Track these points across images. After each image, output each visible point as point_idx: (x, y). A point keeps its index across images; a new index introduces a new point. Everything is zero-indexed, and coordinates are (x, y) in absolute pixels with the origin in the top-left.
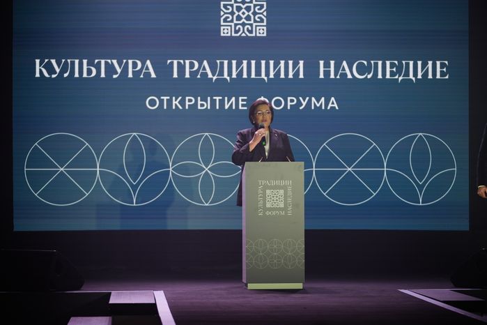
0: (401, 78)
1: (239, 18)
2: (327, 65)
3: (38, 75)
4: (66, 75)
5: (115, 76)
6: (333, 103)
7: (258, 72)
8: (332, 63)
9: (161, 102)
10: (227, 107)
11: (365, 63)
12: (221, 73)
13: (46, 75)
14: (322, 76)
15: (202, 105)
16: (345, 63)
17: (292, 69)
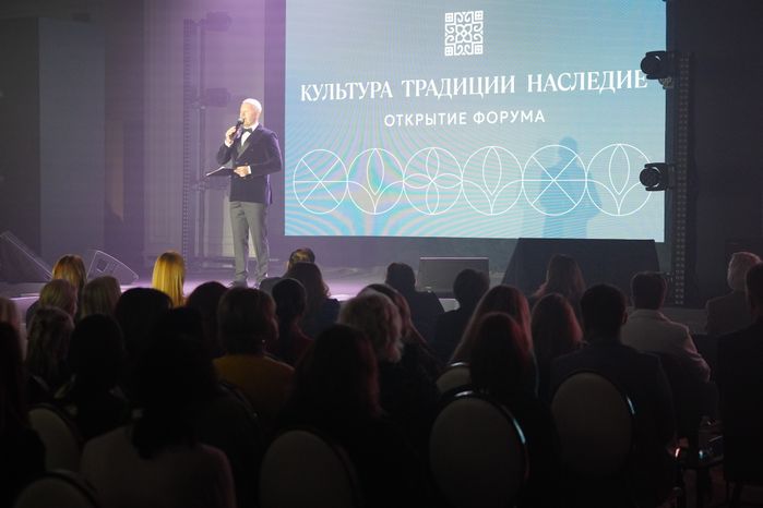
0: (602, 89)
1: (460, 38)
2: (535, 79)
3: (303, 99)
4: (324, 98)
5: (361, 98)
6: (540, 116)
7: (476, 89)
8: (540, 76)
9: (397, 119)
10: (449, 122)
11: (569, 75)
12: (445, 91)
13: (310, 99)
14: (530, 90)
15: (429, 121)
16: (550, 77)
17: (504, 84)
